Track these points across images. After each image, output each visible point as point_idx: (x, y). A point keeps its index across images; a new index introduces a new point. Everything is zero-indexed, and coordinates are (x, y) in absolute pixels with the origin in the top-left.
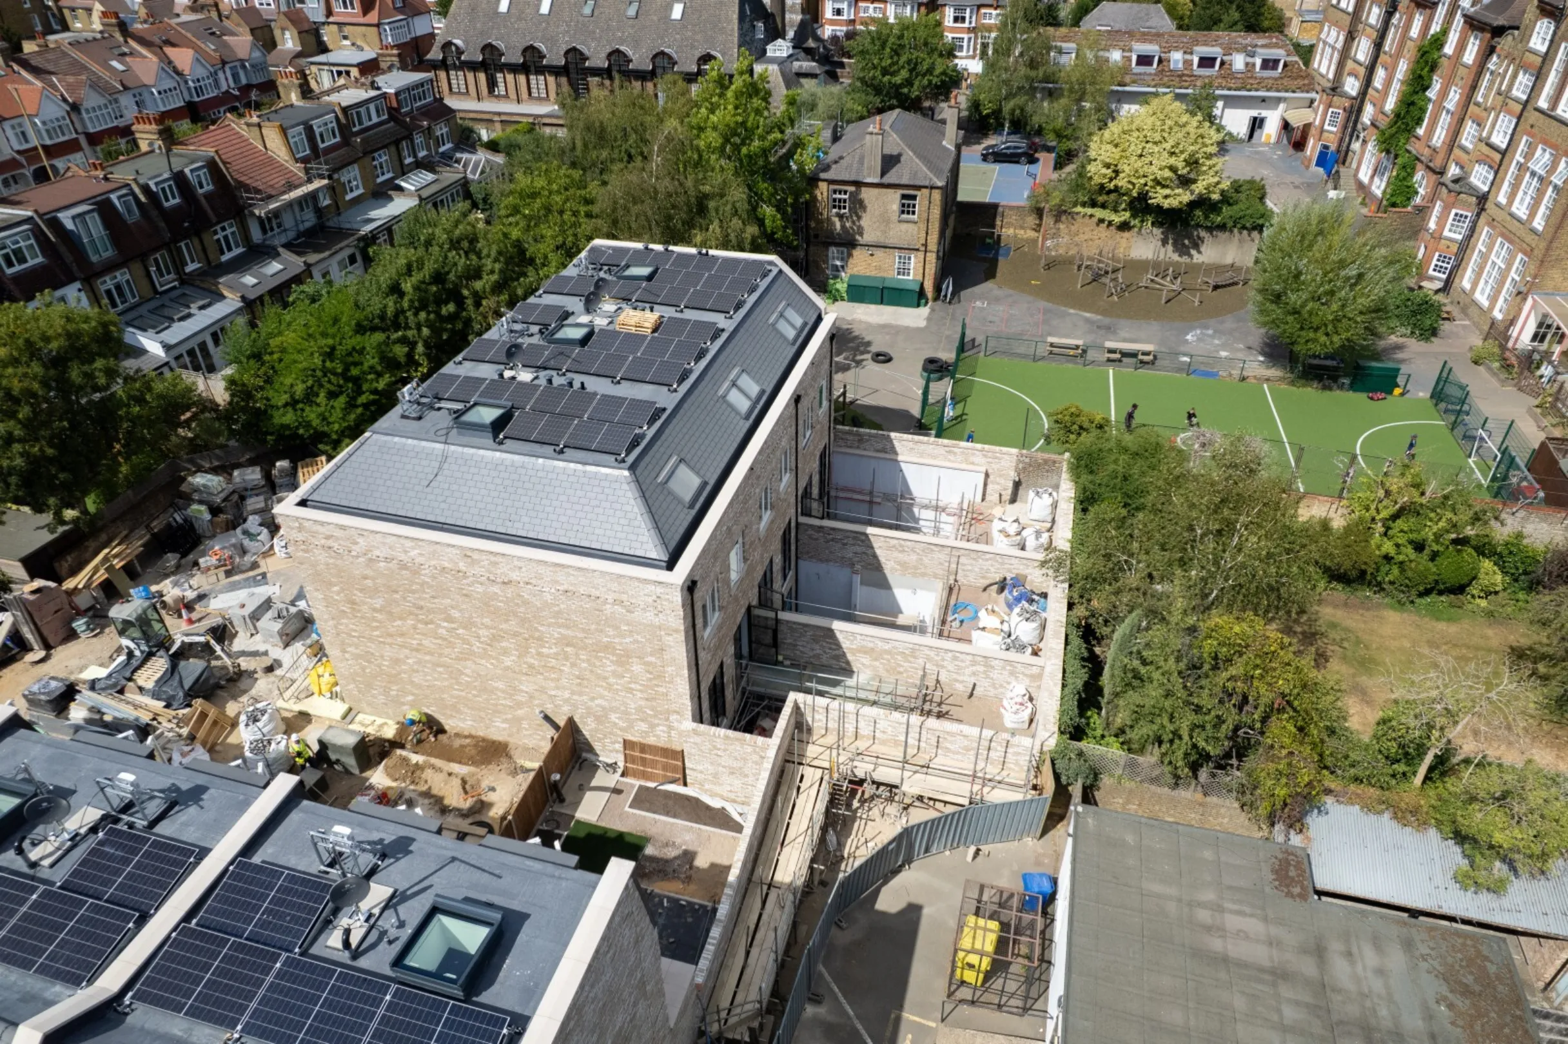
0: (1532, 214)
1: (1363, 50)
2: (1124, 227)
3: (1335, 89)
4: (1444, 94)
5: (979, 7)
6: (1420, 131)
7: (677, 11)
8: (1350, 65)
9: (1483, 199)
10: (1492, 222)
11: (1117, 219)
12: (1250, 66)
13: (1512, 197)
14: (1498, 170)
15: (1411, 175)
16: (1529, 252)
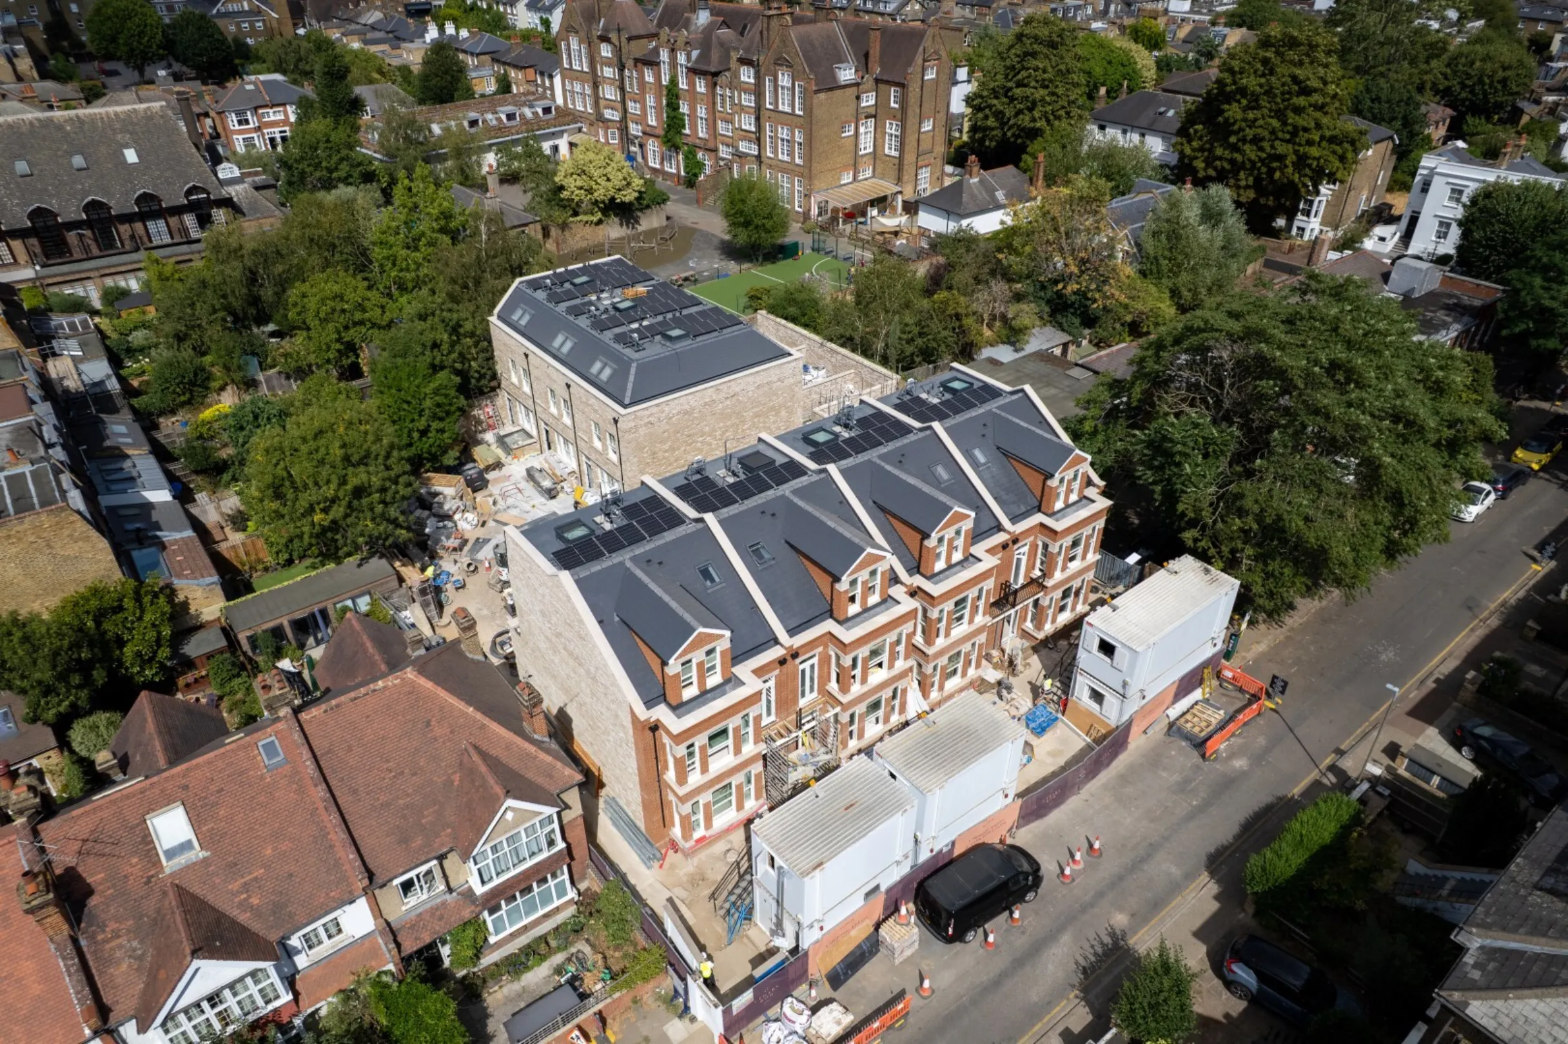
0: (793, 158)
1: (609, 93)
2: (600, 222)
3: (600, 118)
4: (693, 109)
5: (256, 108)
6: (687, 131)
7: (131, 156)
8: (602, 103)
9: (759, 158)
10: (770, 167)
11: (595, 219)
12: (535, 114)
13: (775, 152)
14: (759, 141)
15: (695, 156)
16: (801, 175)
